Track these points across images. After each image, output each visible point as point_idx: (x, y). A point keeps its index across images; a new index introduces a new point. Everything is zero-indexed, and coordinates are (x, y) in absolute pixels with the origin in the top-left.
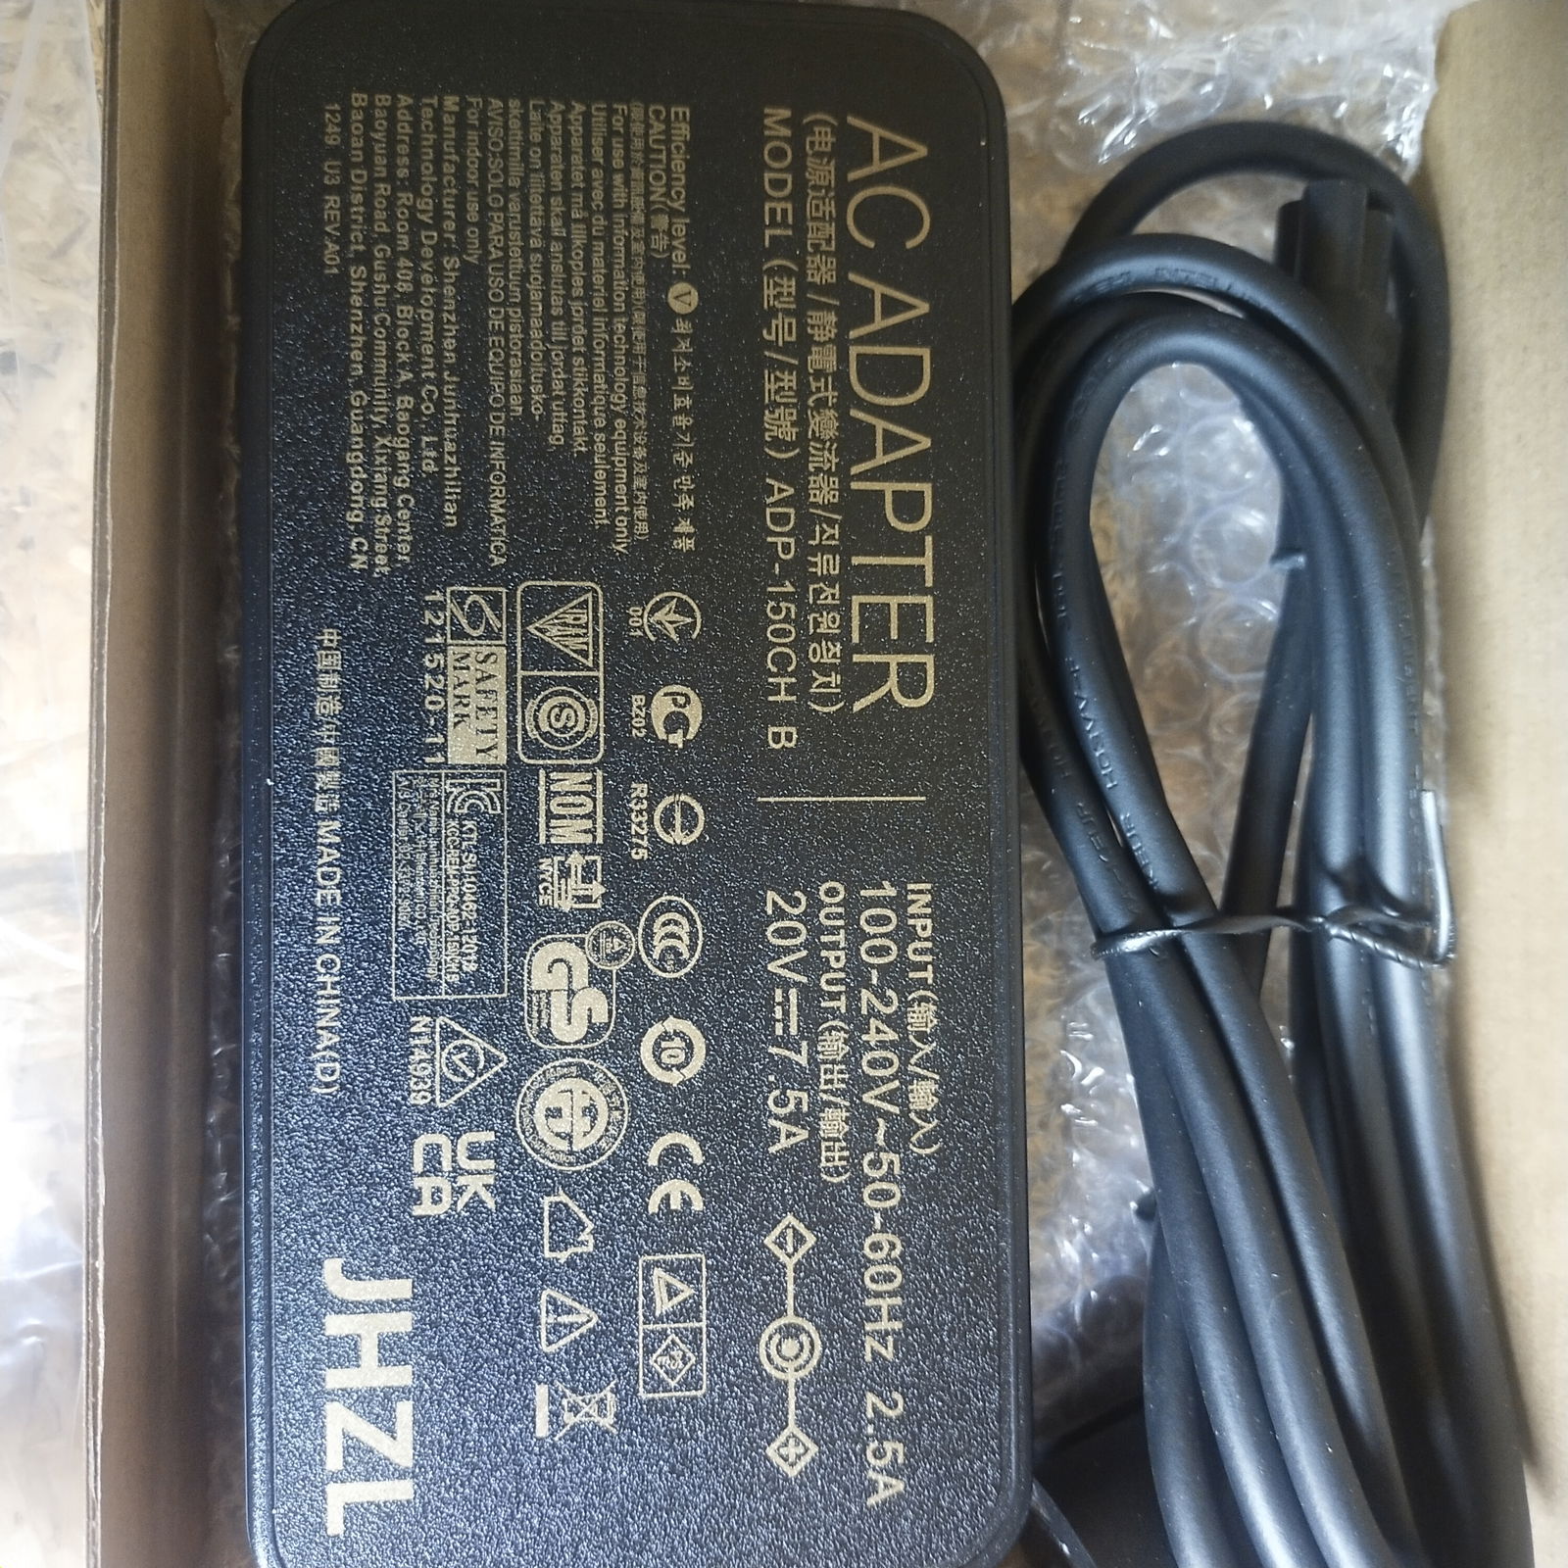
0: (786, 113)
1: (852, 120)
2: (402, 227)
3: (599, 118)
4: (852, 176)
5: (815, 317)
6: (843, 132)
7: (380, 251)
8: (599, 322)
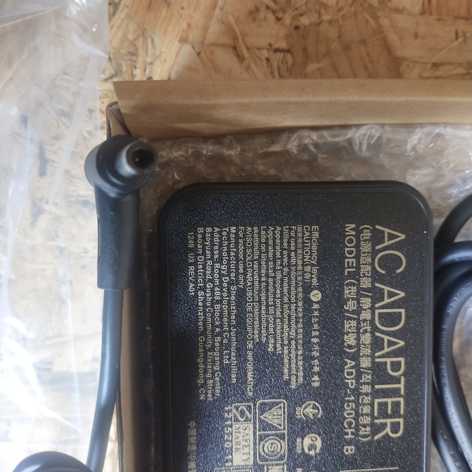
0: (353, 226)
1: (378, 227)
2: (216, 276)
3: (286, 231)
4: (377, 247)
5: (363, 300)
6: (374, 232)
7: (209, 285)
8: (286, 306)
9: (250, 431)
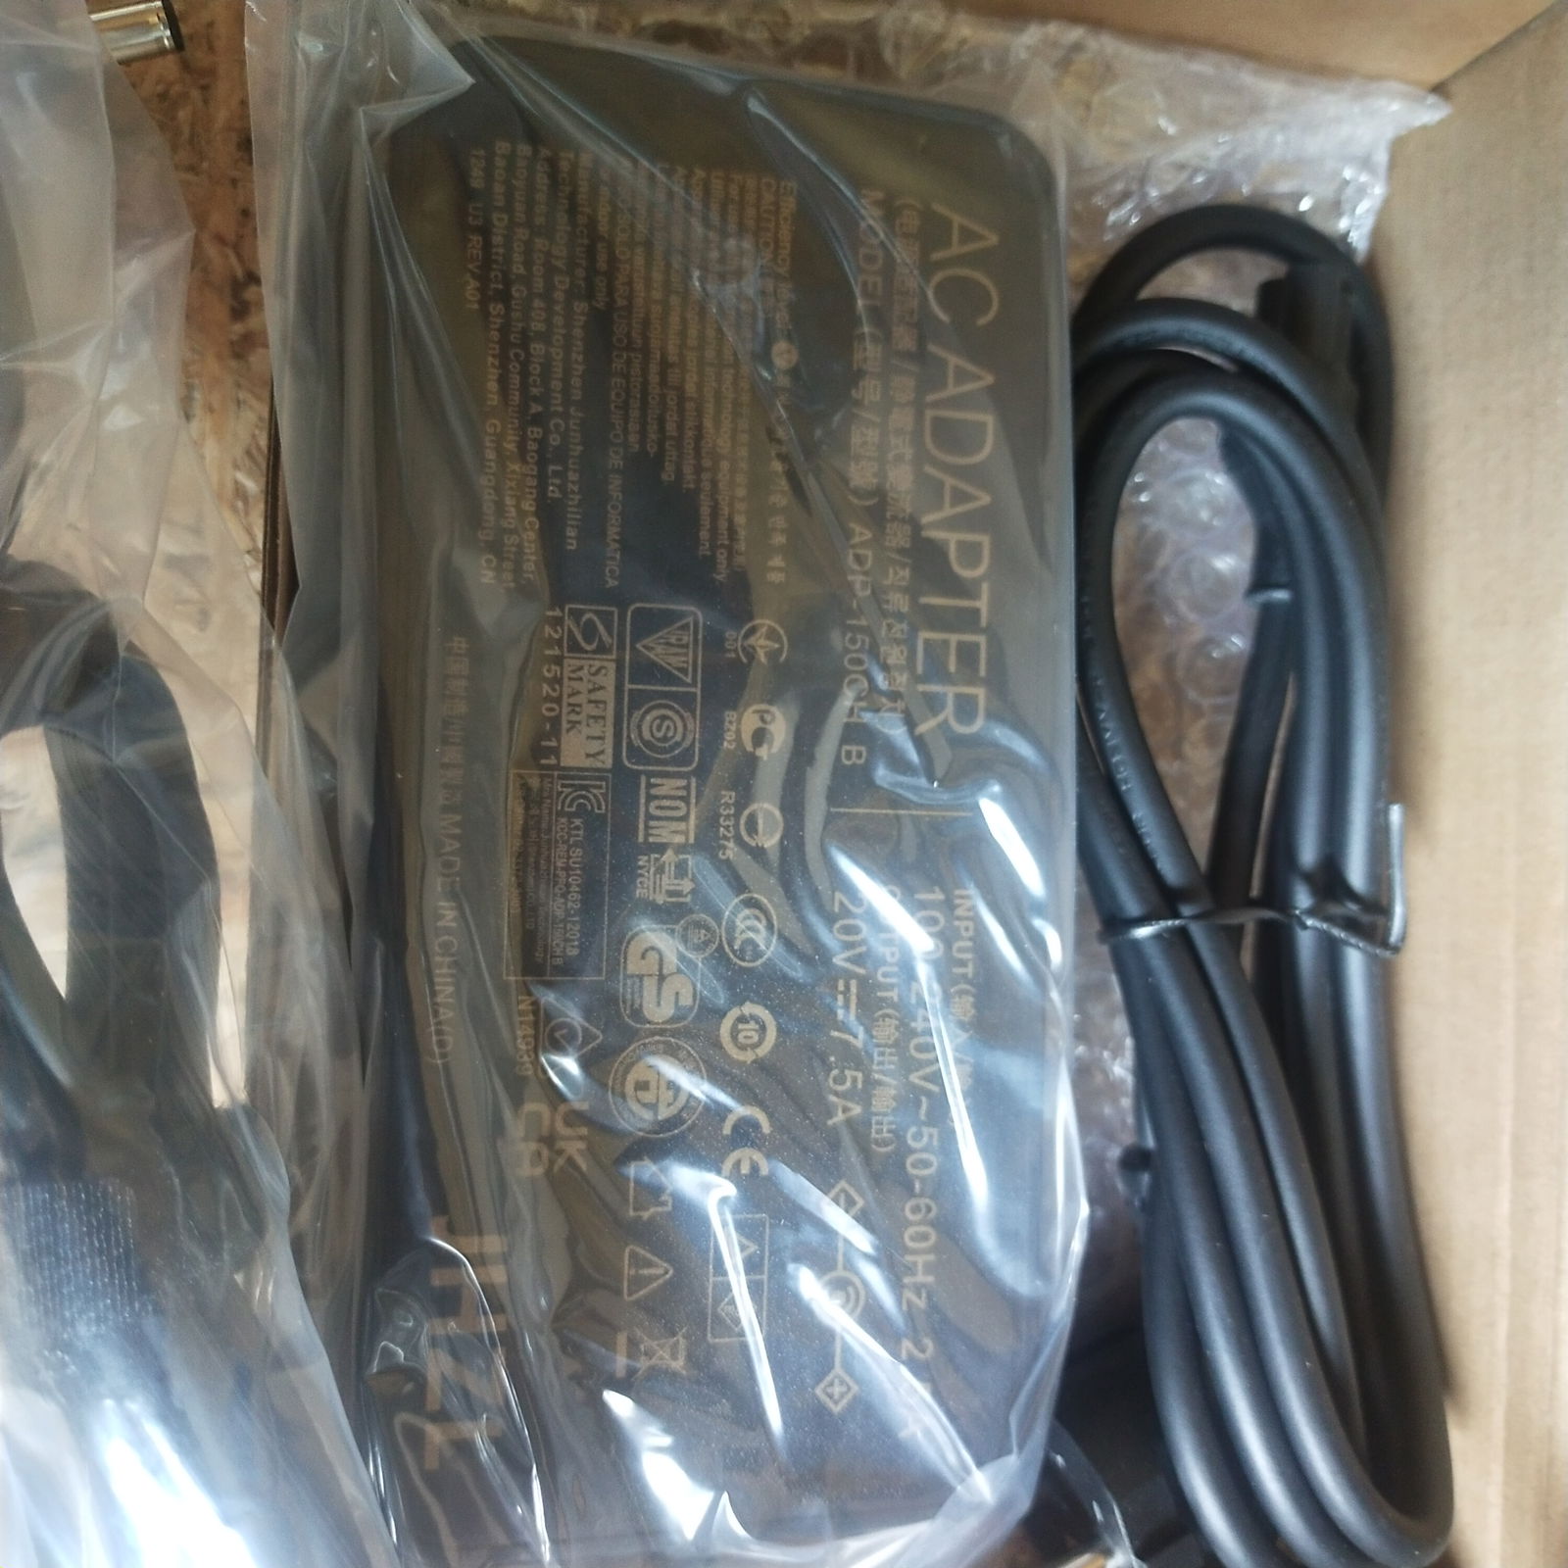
1: (935, 206)
2: (538, 270)
3: (717, 185)
4: (937, 256)
5: (897, 381)
6: (927, 216)
7: (518, 291)
8: (710, 371)
9: (609, 680)
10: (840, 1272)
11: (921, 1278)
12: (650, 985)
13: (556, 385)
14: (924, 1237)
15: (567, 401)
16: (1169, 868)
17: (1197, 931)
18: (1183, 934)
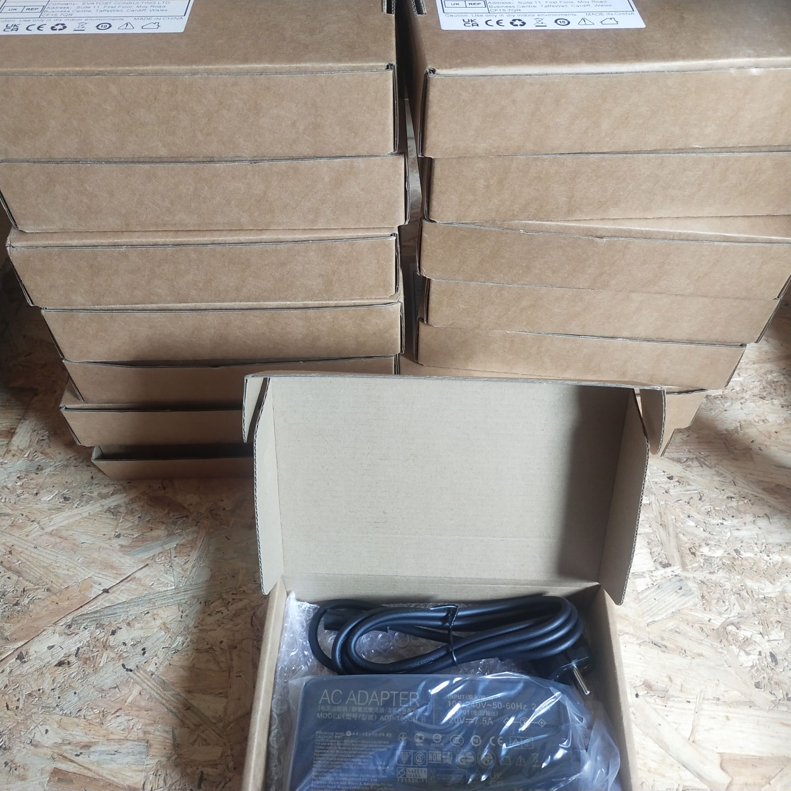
0: (318, 714)
1: (320, 702)
3: (318, 747)
4: (329, 703)
5: (353, 710)
6: (322, 704)
8: (352, 749)
9: (411, 769)
10: (520, 722)
11: (521, 706)
12: (468, 761)
13: (356, 779)
14: (513, 705)
15: (359, 777)
16: (443, 653)
17: (454, 649)
18: (455, 651)
